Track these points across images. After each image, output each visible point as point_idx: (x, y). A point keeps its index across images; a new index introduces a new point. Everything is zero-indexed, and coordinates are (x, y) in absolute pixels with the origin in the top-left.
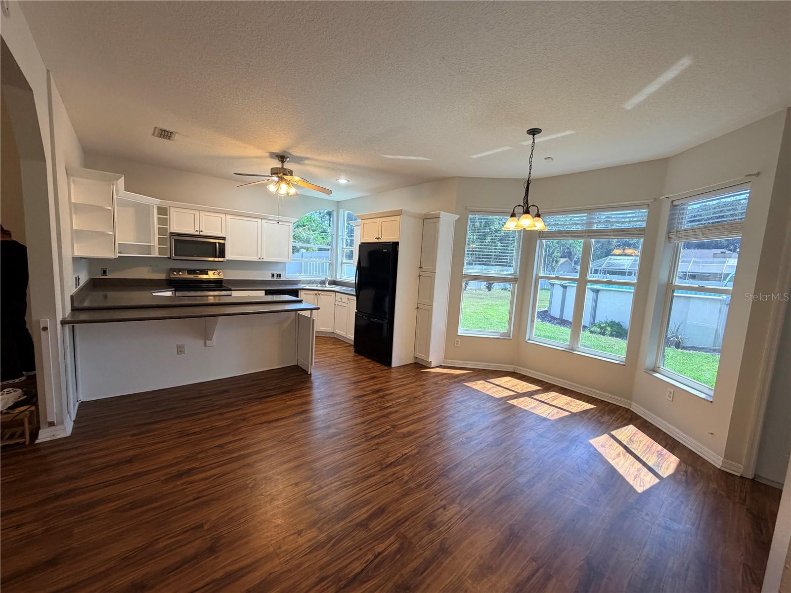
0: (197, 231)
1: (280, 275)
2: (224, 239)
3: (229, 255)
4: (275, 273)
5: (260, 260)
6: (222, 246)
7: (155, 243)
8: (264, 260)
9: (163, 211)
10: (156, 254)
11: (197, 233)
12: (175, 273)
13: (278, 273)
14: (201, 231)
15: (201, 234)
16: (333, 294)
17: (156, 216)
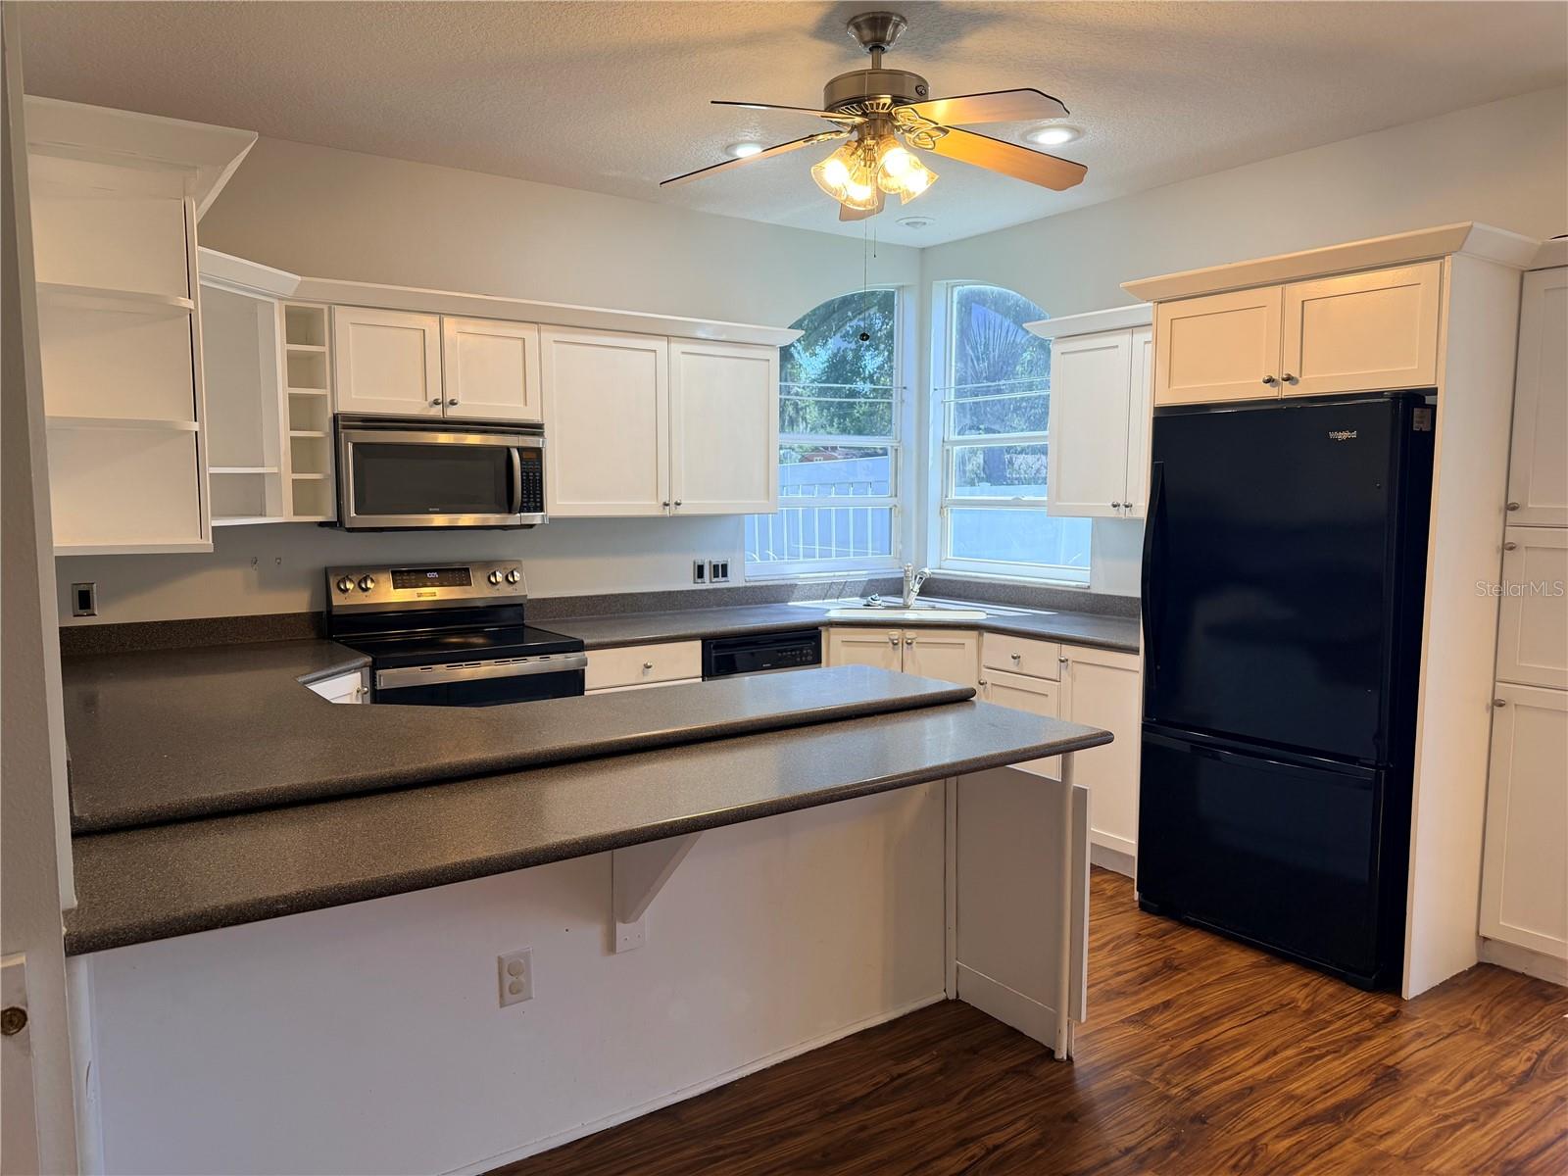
0: (436, 403)
1: (725, 567)
2: (535, 429)
3: (561, 498)
4: (708, 558)
5: (667, 512)
6: (534, 459)
7: (278, 465)
8: (681, 511)
9: (303, 324)
10: (281, 511)
11: (435, 412)
12: (350, 586)
13: (718, 560)
14: (453, 403)
15: (453, 413)
16: (969, 638)
17: (281, 347)
